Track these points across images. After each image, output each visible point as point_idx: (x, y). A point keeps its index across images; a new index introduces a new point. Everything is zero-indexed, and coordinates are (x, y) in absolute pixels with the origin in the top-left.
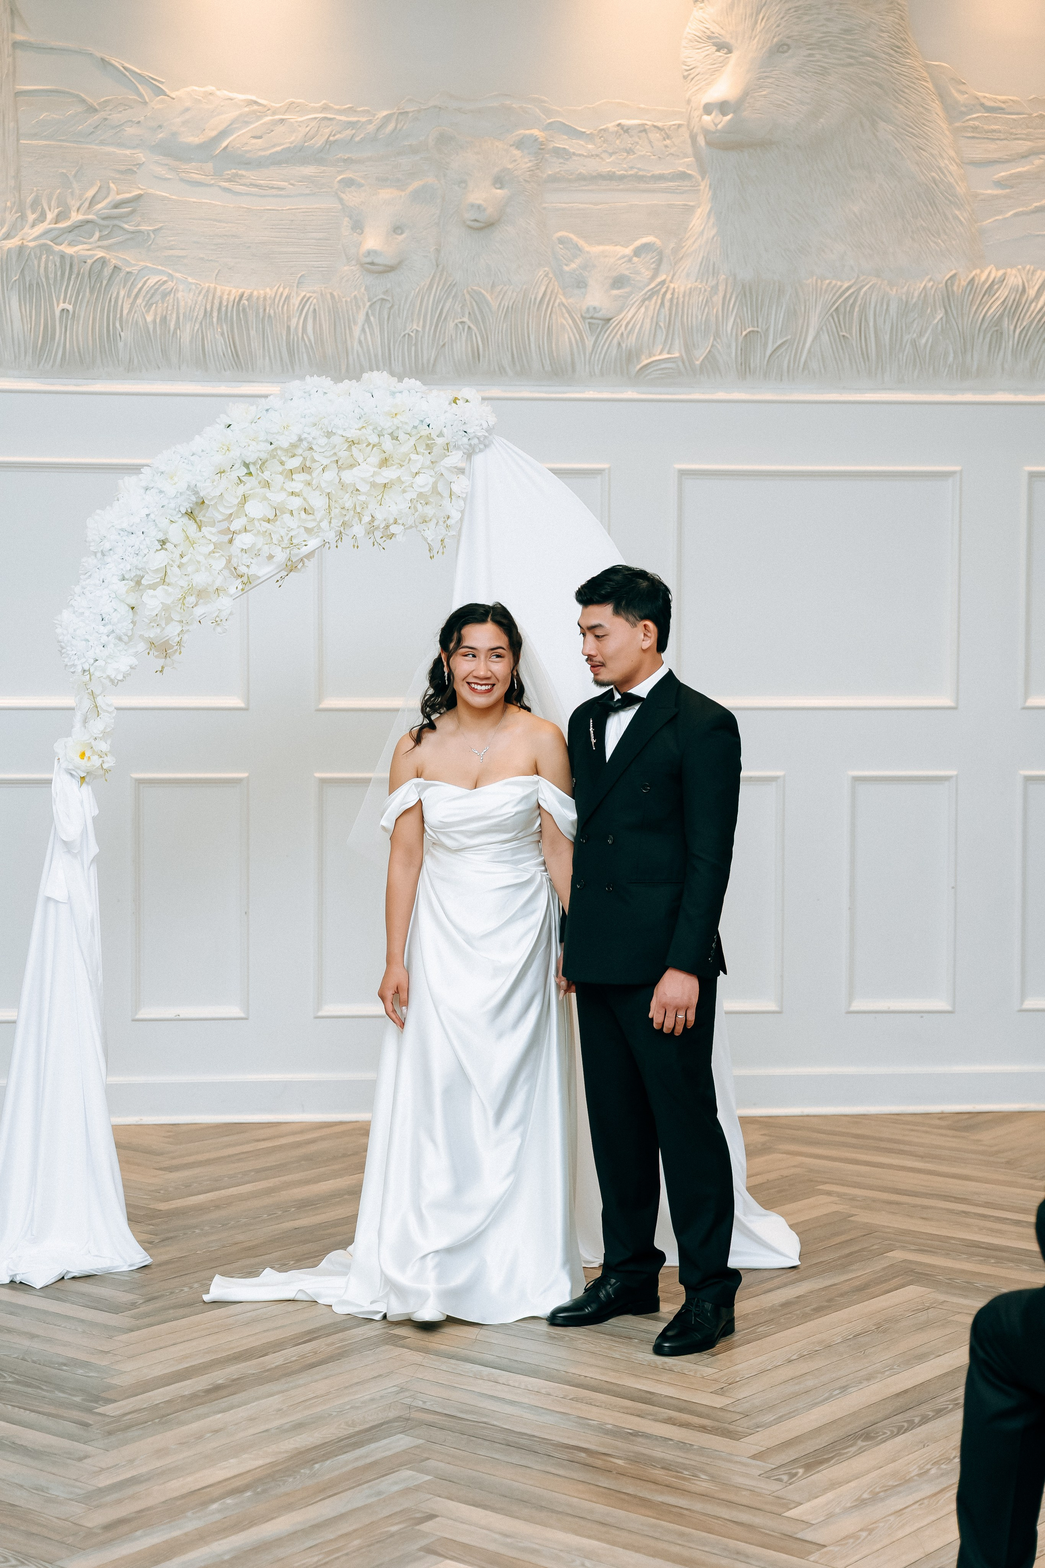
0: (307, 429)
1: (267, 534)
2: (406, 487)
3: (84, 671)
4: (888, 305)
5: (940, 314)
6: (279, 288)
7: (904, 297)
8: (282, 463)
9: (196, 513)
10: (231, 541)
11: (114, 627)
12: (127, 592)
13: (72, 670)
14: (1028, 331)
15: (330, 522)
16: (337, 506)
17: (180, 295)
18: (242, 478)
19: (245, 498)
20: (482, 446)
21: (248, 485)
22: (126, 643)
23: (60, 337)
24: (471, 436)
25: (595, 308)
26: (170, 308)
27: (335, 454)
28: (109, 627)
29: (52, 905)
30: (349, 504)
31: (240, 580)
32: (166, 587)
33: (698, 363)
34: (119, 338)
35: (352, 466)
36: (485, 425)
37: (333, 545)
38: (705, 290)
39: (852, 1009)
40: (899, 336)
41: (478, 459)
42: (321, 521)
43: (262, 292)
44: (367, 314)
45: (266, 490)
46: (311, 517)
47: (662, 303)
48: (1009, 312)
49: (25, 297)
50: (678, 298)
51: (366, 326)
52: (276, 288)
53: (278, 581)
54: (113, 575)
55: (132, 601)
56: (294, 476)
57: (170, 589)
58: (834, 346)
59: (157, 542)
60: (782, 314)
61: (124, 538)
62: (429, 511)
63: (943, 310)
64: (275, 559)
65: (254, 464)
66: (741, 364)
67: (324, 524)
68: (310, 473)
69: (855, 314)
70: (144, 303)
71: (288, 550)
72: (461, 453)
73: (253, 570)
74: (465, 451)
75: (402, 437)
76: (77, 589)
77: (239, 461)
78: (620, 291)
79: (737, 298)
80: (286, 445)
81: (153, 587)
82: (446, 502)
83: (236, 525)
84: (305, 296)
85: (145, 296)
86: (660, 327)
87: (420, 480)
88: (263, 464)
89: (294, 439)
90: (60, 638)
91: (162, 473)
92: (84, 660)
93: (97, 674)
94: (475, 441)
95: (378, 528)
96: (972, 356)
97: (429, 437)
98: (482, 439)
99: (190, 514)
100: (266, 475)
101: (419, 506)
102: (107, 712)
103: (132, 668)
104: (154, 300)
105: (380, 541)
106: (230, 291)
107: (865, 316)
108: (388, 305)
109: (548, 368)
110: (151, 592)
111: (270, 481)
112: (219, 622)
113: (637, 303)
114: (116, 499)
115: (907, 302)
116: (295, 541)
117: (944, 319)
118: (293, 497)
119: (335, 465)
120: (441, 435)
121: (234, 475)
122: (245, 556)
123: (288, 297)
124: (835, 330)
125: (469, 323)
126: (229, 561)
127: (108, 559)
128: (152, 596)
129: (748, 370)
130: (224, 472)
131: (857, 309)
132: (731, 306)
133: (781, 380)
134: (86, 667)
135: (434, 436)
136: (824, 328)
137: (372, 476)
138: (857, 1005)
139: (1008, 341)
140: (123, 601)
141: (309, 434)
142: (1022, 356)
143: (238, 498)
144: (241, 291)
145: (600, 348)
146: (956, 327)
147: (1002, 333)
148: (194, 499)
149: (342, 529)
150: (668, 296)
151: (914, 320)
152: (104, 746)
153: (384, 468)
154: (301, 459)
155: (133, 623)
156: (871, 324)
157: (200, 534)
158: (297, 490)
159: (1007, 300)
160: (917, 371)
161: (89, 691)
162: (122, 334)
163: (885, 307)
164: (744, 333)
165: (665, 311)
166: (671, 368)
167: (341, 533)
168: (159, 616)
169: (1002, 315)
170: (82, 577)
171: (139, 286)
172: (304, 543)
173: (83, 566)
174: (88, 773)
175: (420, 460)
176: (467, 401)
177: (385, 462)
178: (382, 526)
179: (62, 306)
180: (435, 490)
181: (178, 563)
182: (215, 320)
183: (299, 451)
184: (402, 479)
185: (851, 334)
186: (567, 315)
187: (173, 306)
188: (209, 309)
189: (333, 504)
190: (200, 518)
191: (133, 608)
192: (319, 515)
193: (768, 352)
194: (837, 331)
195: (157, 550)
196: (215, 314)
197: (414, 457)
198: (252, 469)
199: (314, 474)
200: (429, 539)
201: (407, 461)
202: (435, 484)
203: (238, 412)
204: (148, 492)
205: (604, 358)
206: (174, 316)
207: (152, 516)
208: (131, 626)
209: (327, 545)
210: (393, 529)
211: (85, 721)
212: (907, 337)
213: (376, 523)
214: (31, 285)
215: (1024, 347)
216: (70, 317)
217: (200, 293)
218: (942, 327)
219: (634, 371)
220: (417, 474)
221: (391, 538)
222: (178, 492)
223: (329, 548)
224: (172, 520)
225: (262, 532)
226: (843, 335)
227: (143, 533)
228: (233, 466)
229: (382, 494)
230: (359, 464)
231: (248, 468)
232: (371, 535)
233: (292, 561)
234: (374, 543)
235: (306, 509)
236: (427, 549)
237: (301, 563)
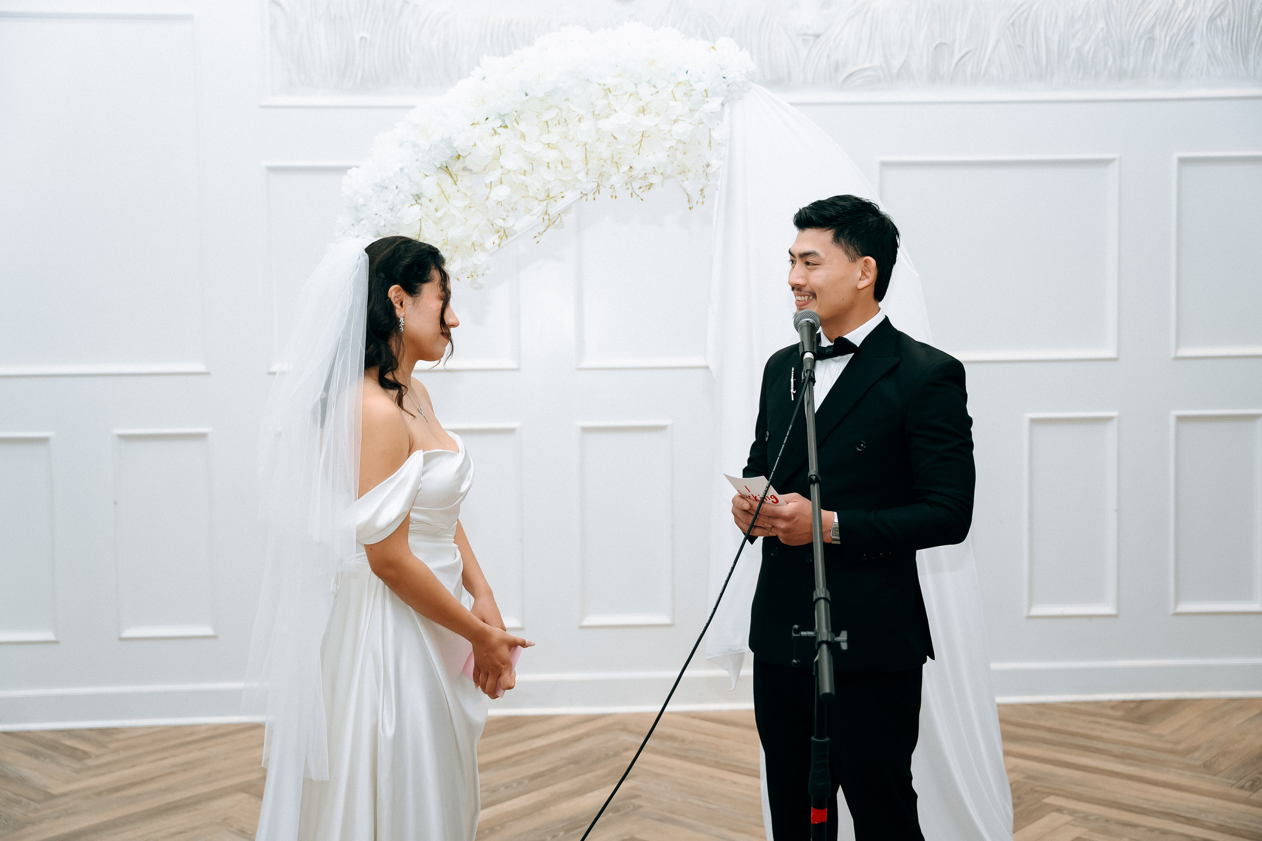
0: (562, 78)
1: (523, 187)
2: (663, 135)
4: (1057, 17)
5: (1101, 24)
6: (541, 15)
7: (1070, 13)
8: (537, 115)
9: (451, 167)
10: (488, 196)
14: (1177, 37)
15: (587, 174)
16: (593, 156)
17: (458, 24)
18: (496, 129)
19: (500, 150)
20: (740, 94)
21: (503, 137)
23: (360, 59)
24: (730, 82)
25: (807, 27)
26: (450, 34)
27: (591, 103)
30: (606, 154)
31: (497, 236)
33: (895, 71)
34: (408, 60)
35: (608, 115)
36: (744, 71)
37: (591, 196)
38: (900, 8)
39: (1033, 613)
40: (1066, 44)
41: (738, 106)
42: (578, 173)
43: (527, 20)
45: (522, 141)
46: (568, 170)
47: (864, 22)
48: (1160, 21)
49: (330, 28)
50: (877, 16)
52: (539, 15)
53: (535, 237)
56: (550, 128)
58: (1011, 56)
59: (411, 197)
60: (966, 26)
61: (378, 193)
62: (688, 161)
63: (1104, 20)
64: (532, 213)
65: (509, 115)
66: (932, 72)
67: (581, 176)
69: (1028, 26)
70: (429, 31)
71: (545, 203)
72: (719, 101)
73: (510, 224)
74: (724, 98)
75: (659, 83)
77: (494, 113)
78: (830, 10)
79: (927, 16)
80: (541, 95)
82: (705, 150)
83: (493, 176)
85: (429, 26)
86: (863, 41)
87: (678, 127)
88: (518, 116)
89: (549, 88)
91: (416, 126)
94: (734, 88)
95: (636, 178)
96: (1128, 59)
97: (687, 83)
98: (740, 86)
100: (522, 127)
101: (678, 155)
104: (437, 28)
105: (639, 192)
107: (1037, 26)
109: (768, 78)
111: (525, 133)
112: (475, 276)
113: (842, 22)
115: (1073, 16)
116: (551, 194)
117: (1104, 29)
118: (549, 149)
119: (591, 116)
120: (699, 81)
121: (488, 127)
122: (502, 209)
123: (549, 23)
124: (1011, 40)
126: (485, 216)
127: (361, 215)
129: (937, 78)
130: (478, 123)
131: (1029, 23)
132: (923, 21)
133: (965, 84)
135: (692, 82)
136: (1002, 39)
137: (630, 124)
138: (1036, 611)
139: (1160, 47)
141: (564, 83)
142: (1172, 57)
143: (492, 149)
144: (510, 17)
145: (812, 58)
146: (1115, 35)
147: (1154, 40)
148: (448, 151)
149: (600, 182)
150: (869, 15)
151: (1078, 32)
153: (641, 116)
154: (557, 110)
156: (1042, 34)
157: (455, 188)
158: (553, 143)
160: (1080, 77)
162: (412, 57)
163: (1053, 21)
164: (935, 44)
165: (866, 28)
166: (872, 76)
167: (598, 186)
169: (1154, 24)
171: (425, 16)
172: (562, 195)
175: (677, 108)
176: (725, 49)
177: (643, 111)
178: (641, 175)
179: (361, 34)
180: (694, 138)
181: (432, 218)
182: (488, 44)
183: (555, 102)
184: (660, 127)
185: (1027, 43)
186: (784, 33)
187: (453, 32)
188: (483, 34)
189: (589, 155)
190: (456, 172)
192: (575, 167)
193: (955, 61)
194: (1013, 42)
195: (412, 205)
196: (489, 39)
197: (672, 103)
198: (508, 122)
199: (570, 126)
200: (688, 190)
201: (665, 109)
202: (694, 133)
204: (402, 146)
205: (815, 68)
206: (454, 40)
207: (406, 171)
209: (585, 198)
210: (653, 179)
212: (1072, 45)
213: (633, 173)
215: (1174, 51)
216: (368, 42)
217: (476, 20)
218: (1103, 36)
219: (841, 78)
220: (675, 122)
221: (649, 189)
222: (431, 145)
223: (587, 200)
224: (427, 174)
225: (517, 184)
226: (1019, 46)
227: (397, 188)
228: (487, 118)
229: (639, 145)
230: (616, 112)
231: (504, 121)
232: (629, 185)
233: (549, 215)
234: (632, 194)
235: (562, 162)
236: (687, 199)
237: (559, 218)
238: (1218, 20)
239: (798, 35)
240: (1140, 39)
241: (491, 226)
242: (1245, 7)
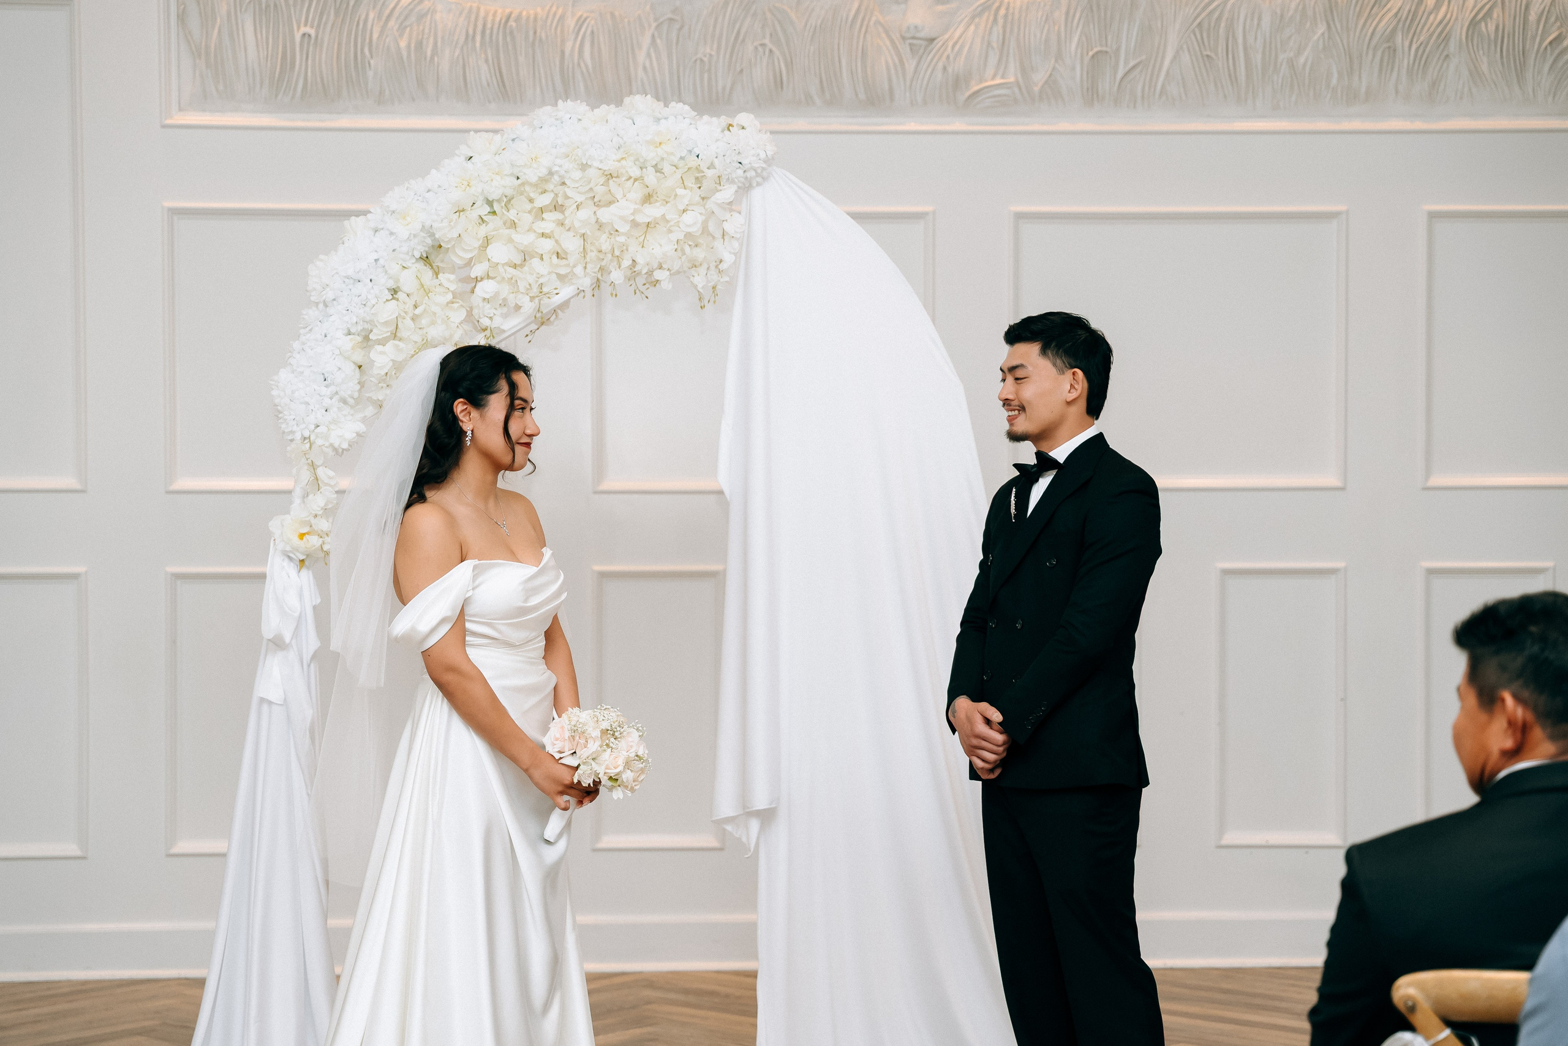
0: (558, 161)
1: (513, 281)
2: (671, 226)
3: (305, 438)
4: (1260, 19)
5: (1322, 28)
6: (551, 7)
7: (1279, 12)
8: (531, 201)
9: (432, 258)
10: (473, 292)
11: (338, 389)
12: (353, 348)
13: (290, 437)
14: (1426, 47)
15: (585, 268)
16: (592, 248)
17: (438, 16)
18: (484, 218)
19: (487, 241)
20: (759, 179)
21: (491, 226)
22: (352, 407)
23: (301, 65)
24: (746, 167)
25: (916, 27)
26: (427, 31)
27: (591, 189)
28: (333, 389)
29: (265, 707)
30: (606, 247)
31: (483, 334)
32: (397, 342)
33: (1036, 89)
34: (367, 65)
35: (611, 203)
36: (763, 155)
37: (589, 293)
38: (1045, 5)
39: (1224, 842)
40: (1273, 55)
41: (757, 193)
42: (574, 266)
43: (532, 12)
44: (653, 36)
45: (512, 231)
46: (564, 262)
47: (995, 20)
48: (1404, 25)
49: (261, 22)
50: (1013, 14)
51: (652, 51)
52: (548, 8)
53: (527, 335)
54: (337, 329)
55: (359, 357)
56: (545, 215)
57: (401, 345)
58: (1197, 69)
59: (387, 291)
60: (1136, 29)
61: (350, 287)
62: (699, 254)
63: (1324, 23)
64: (522, 310)
65: (499, 201)
66: (1088, 89)
67: (579, 270)
68: (564, 214)
69: (1221, 31)
70: (397, 26)
71: (537, 300)
72: (734, 188)
73: (497, 322)
74: (740, 185)
75: (667, 168)
76: (296, 345)
77: (481, 198)
78: (948, 6)
79: (1082, 12)
80: (534, 179)
81: (382, 342)
82: (718, 244)
83: (478, 270)
84: (581, 16)
85: (398, 18)
86: (993, 48)
87: (688, 218)
88: (508, 202)
89: (543, 172)
90: (277, 401)
91: (394, 212)
92: (304, 426)
93: (319, 442)
94: (752, 173)
95: (639, 273)
96: (1360, 77)
97: (698, 169)
98: (759, 171)
99: (426, 259)
100: (512, 214)
101: (687, 249)
102: (327, 484)
103: (358, 435)
104: (407, 23)
105: (643, 288)
106: (495, 13)
107: (1233, 33)
108: (677, 26)
109: (862, 96)
110: (379, 348)
111: (516, 221)
113: (965, 21)
114: (341, 242)
115: (1282, 16)
116: (545, 290)
117: (1326, 35)
118: (543, 239)
119: (591, 203)
120: (712, 166)
121: (474, 214)
122: (488, 306)
123: (562, 18)
124: (1197, 48)
125: (770, 45)
126: (470, 313)
127: (331, 311)
128: (382, 353)
129: (1095, 96)
130: (463, 210)
131: (1223, 25)
132: (1076, 21)
133: (1135, 107)
134: (306, 434)
135: (704, 167)
136: (1185, 47)
137: (633, 214)
138: (1230, 838)
139: (1403, 60)
140: (347, 358)
141: (560, 166)
142: (1420, 76)
143: (479, 240)
144: (508, 11)
145: (922, 72)
146: (1340, 45)
147: (1395, 50)
148: (429, 241)
149: (600, 278)
150: (1002, 12)
151: (1290, 38)
152: (323, 525)
153: (646, 205)
154: (552, 195)
155: (362, 384)
156: (1240, 41)
157: (436, 282)
158: (547, 231)
159: (1401, 12)
160: (1294, 98)
161: (309, 461)
162: (372, 62)
163: (1256, 22)
164: (1091, 54)
165: (998, 30)
166: (1005, 95)
167: (598, 280)
168: (388, 375)
169: (1394, 31)
170: (302, 331)
171: (392, 6)
172: (556, 291)
173: (304, 318)
174: (308, 556)
175: (686, 196)
176: (743, 128)
177: (648, 198)
178: (644, 271)
179: (303, 30)
180: (705, 230)
181: (411, 315)
182: (478, 45)
183: (550, 187)
184: (667, 217)
185: (1217, 54)
186: (884, 35)
187: (430, 28)
188: (471, 32)
189: (588, 246)
190: (437, 263)
191: (360, 367)
192: (572, 260)
193: (1120, 73)
194: (1201, 51)
195: (387, 300)
196: (478, 38)
197: (680, 191)
198: (496, 207)
199: (567, 213)
200: (700, 286)
201: (673, 197)
202: (705, 225)
203: (478, 143)
204: (377, 233)
205: (927, 85)
206: (431, 40)
207: (381, 262)
208: (358, 387)
209: (582, 294)
210: (658, 275)
211: (305, 496)
212: (1282, 57)
213: (637, 269)
214: (268, 6)
215: (1421, 67)
216: (312, 41)
217: (461, 13)
218: (1324, 44)
219: (962, 97)
220: (684, 211)
221: (655, 285)
222: (411, 234)
223: (584, 297)
224: (404, 265)
225: (507, 279)
226: (1208, 56)
227: (371, 280)
228: (474, 203)
229: (644, 235)
230: (618, 201)
231: (491, 206)
232: (632, 282)
233: (542, 312)
234: (635, 291)
235: (558, 253)
236: (697, 297)
237: (554, 315)
238: (1483, 24)
239: (904, 38)
240: (1375, 49)
241: (476, 323)
242: (1518, 10)
